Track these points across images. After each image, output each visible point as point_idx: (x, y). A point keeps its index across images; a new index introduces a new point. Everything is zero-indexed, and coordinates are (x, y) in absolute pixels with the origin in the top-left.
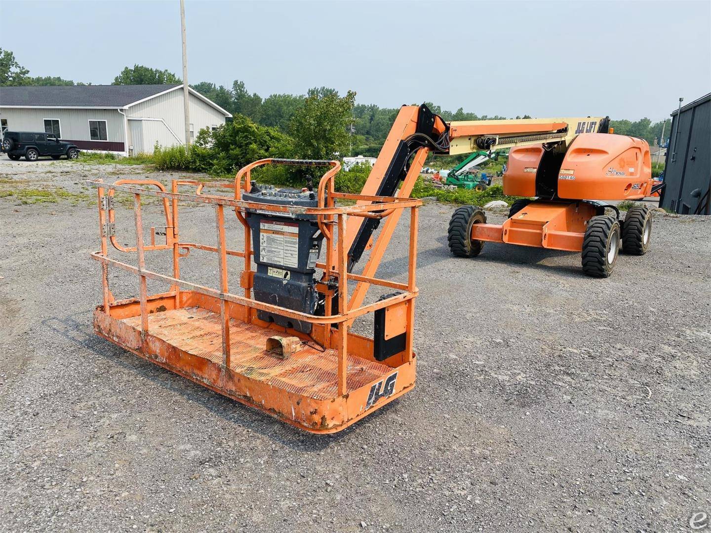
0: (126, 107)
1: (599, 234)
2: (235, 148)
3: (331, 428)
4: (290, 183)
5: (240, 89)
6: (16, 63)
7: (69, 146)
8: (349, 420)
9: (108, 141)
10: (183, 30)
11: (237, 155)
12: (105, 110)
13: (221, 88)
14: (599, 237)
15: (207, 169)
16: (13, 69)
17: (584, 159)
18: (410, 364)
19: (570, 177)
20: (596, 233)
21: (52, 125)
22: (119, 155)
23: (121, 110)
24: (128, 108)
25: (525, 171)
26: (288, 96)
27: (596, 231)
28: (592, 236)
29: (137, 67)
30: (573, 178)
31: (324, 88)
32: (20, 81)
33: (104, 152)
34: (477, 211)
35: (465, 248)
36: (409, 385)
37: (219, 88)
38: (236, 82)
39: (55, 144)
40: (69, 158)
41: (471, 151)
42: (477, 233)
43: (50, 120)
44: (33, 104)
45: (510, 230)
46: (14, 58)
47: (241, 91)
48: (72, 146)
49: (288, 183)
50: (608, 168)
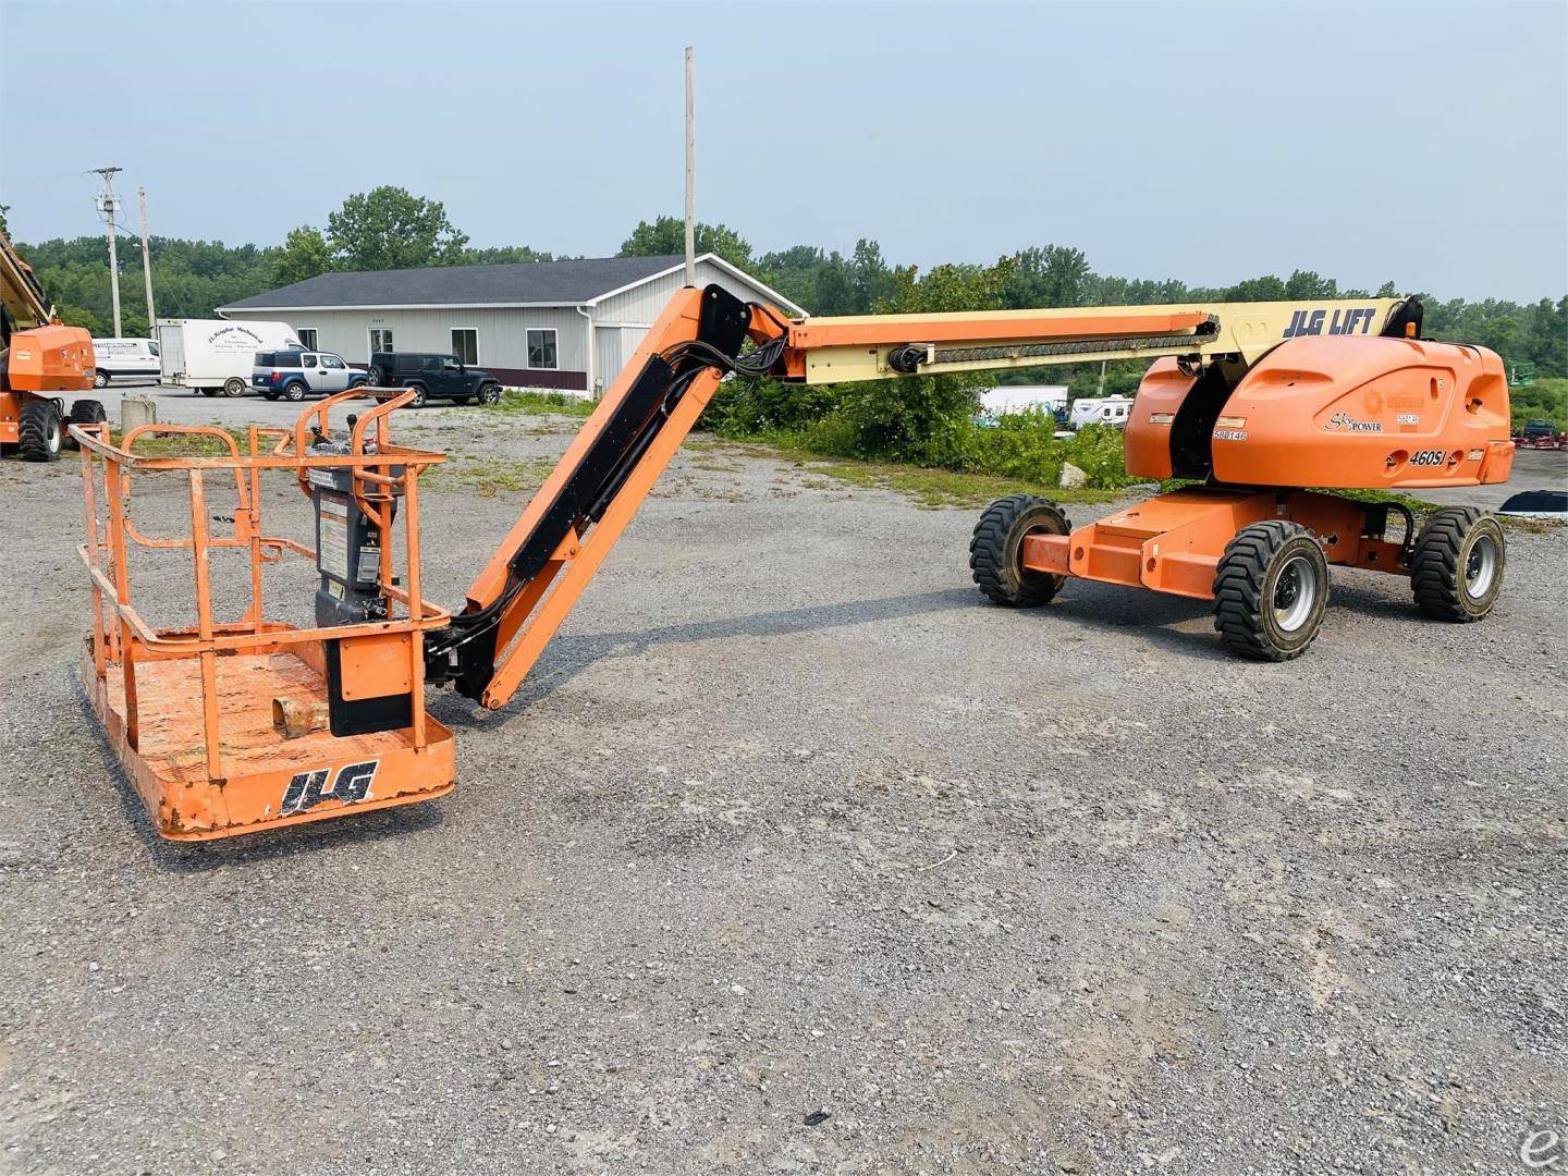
0: (592, 303)
1: (1247, 561)
2: (770, 382)
3: (188, 833)
4: (863, 452)
5: (868, 258)
6: (447, 223)
7: (482, 379)
8: (230, 825)
9: (558, 369)
10: (690, 145)
11: (772, 396)
12: (555, 308)
13: (835, 255)
14: (1244, 566)
15: (715, 425)
16: (442, 236)
17: (1281, 392)
18: (417, 752)
19: (1235, 434)
20: (1239, 558)
21: (464, 341)
22: (573, 397)
23: (584, 308)
24: (594, 305)
25: (1152, 420)
26: (971, 267)
27: (1242, 555)
28: (1233, 565)
29: (663, 220)
30: (1243, 437)
31: (1051, 247)
32: (455, 256)
33: (547, 391)
34: (1036, 507)
35: (1003, 587)
36: (416, 790)
37: (830, 259)
38: (862, 244)
39: (458, 375)
40: (482, 402)
41: (880, 377)
42: (1031, 555)
43: (462, 331)
44: (435, 300)
45: (1092, 550)
46: (444, 214)
47: (871, 261)
48: (489, 379)
49: (856, 454)
50: (1330, 413)
